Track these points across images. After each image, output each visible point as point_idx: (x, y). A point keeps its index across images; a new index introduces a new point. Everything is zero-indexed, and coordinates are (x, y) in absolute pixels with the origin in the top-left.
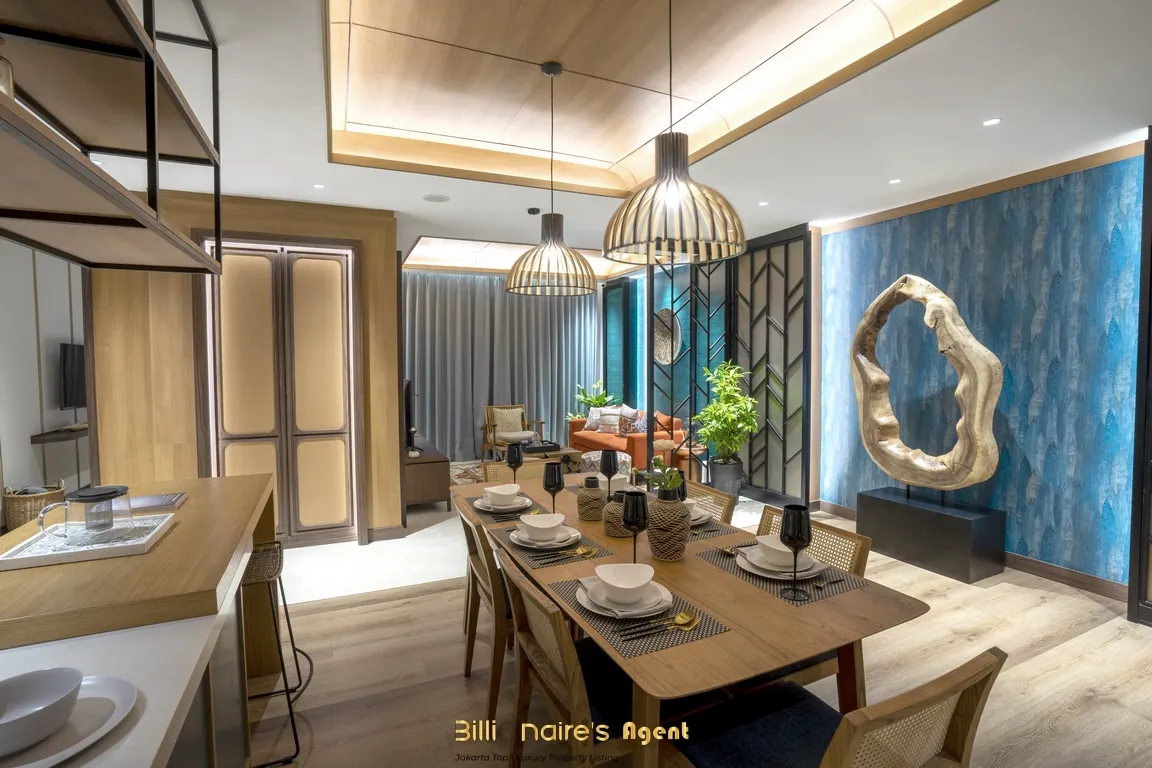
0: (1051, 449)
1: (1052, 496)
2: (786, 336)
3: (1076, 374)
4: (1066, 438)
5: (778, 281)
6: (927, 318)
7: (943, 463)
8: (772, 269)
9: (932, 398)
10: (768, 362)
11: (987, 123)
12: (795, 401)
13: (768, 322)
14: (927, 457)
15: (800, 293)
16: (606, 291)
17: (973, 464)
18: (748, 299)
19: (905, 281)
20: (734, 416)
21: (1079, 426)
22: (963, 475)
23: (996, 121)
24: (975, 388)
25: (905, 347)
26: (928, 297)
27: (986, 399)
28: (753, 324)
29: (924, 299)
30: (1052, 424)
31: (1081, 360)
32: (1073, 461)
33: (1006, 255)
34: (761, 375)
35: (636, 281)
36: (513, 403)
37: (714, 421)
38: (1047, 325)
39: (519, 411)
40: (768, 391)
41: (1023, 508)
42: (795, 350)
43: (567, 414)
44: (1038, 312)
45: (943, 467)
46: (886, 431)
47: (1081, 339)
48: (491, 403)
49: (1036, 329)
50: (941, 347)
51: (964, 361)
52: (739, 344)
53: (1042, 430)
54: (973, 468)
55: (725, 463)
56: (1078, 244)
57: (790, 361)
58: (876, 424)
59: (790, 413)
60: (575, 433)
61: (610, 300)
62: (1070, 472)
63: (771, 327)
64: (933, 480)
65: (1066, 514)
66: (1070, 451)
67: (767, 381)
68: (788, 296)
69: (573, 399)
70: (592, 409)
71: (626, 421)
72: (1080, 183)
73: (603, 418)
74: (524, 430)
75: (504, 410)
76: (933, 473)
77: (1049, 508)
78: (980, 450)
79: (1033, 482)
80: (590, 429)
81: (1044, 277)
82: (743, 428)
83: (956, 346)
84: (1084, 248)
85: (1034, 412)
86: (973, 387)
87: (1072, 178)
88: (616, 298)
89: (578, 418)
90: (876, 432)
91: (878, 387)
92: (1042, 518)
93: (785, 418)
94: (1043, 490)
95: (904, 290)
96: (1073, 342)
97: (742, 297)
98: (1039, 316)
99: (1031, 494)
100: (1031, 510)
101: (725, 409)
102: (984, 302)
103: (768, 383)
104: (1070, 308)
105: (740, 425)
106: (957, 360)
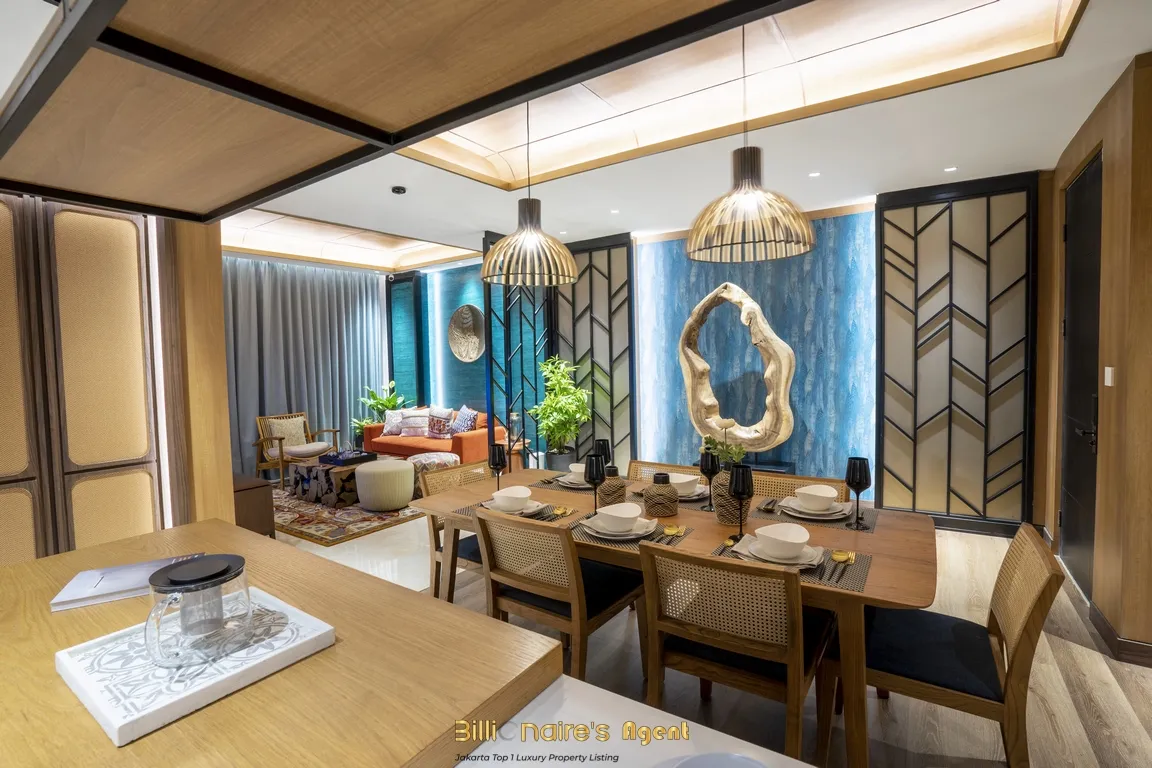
0: (820, 413)
1: (821, 446)
2: (610, 332)
3: (834, 359)
4: (829, 406)
5: (600, 283)
6: (744, 318)
7: (756, 431)
8: (594, 270)
9: (735, 381)
10: (592, 356)
11: (812, 175)
12: (621, 390)
13: (592, 319)
14: (743, 428)
15: (624, 294)
16: (389, 284)
17: (780, 429)
18: (571, 299)
19: (725, 287)
20: (574, 408)
21: (836, 394)
22: (772, 438)
23: (818, 174)
24: (780, 372)
25: (712, 341)
26: (743, 301)
27: (788, 379)
28: (575, 321)
29: (741, 303)
30: (820, 396)
31: (836, 349)
32: (833, 421)
33: (786, 272)
34: (586, 367)
35: (426, 275)
36: (290, 412)
37: (555, 414)
38: (814, 325)
39: (300, 420)
40: (593, 382)
41: (803, 458)
42: (620, 344)
43: (350, 421)
44: (809, 315)
45: (757, 435)
46: (709, 409)
47: (836, 333)
48: (262, 413)
49: (808, 328)
50: (754, 341)
51: (771, 352)
52: (561, 339)
53: (814, 400)
54: (780, 433)
55: (561, 453)
56: (832, 268)
57: (615, 355)
58: (703, 405)
59: (616, 402)
60: (375, 440)
61: (395, 295)
62: (832, 429)
63: (595, 325)
64: (751, 445)
65: (830, 459)
66: (831, 414)
67: (592, 373)
68: (611, 298)
69: (357, 403)
70: (388, 412)
71: (439, 422)
72: (832, 226)
73: (407, 420)
74: (308, 442)
75: (282, 421)
76: (750, 440)
77: (819, 456)
78: (784, 418)
79: (809, 439)
80: (391, 433)
81: (812, 289)
82: (580, 418)
83: (766, 340)
84: (836, 270)
85: (808, 388)
86: (779, 371)
87: (827, 221)
88: (404, 292)
89: (367, 423)
90: (703, 411)
91: (703, 374)
92: (815, 464)
93: (612, 408)
94: (815, 444)
95: (725, 295)
96: (831, 337)
97: (563, 296)
98: (810, 318)
99: (808, 447)
100: (808, 458)
101: (563, 401)
102: (772, 306)
103: (593, 376)
104: (829, 313)
105: (578, 416)
106: (766, 350)
